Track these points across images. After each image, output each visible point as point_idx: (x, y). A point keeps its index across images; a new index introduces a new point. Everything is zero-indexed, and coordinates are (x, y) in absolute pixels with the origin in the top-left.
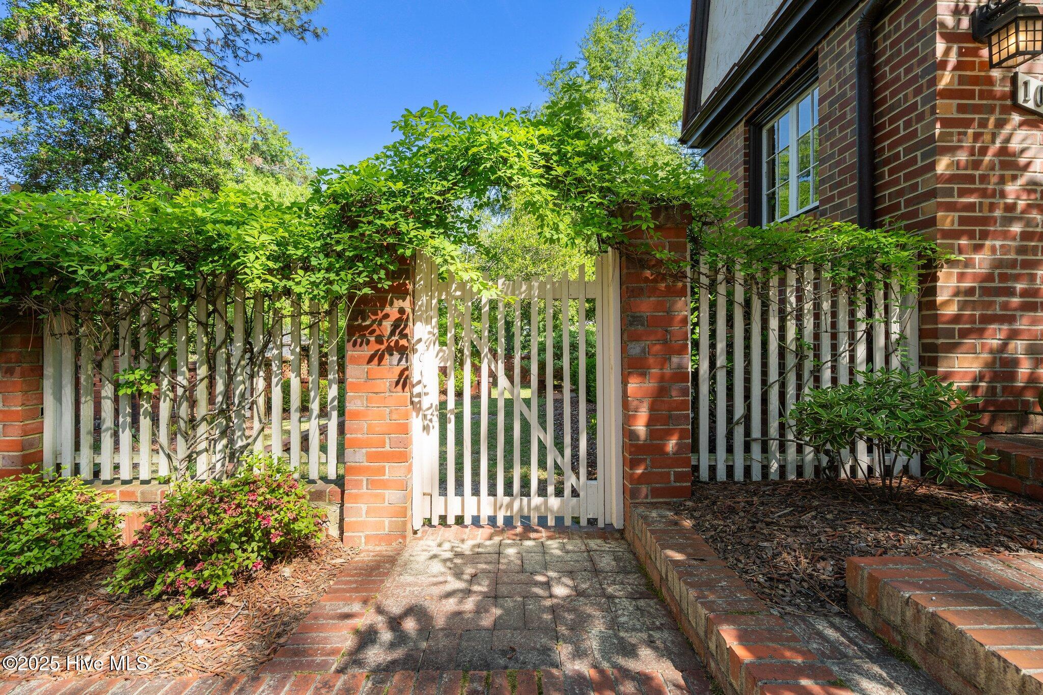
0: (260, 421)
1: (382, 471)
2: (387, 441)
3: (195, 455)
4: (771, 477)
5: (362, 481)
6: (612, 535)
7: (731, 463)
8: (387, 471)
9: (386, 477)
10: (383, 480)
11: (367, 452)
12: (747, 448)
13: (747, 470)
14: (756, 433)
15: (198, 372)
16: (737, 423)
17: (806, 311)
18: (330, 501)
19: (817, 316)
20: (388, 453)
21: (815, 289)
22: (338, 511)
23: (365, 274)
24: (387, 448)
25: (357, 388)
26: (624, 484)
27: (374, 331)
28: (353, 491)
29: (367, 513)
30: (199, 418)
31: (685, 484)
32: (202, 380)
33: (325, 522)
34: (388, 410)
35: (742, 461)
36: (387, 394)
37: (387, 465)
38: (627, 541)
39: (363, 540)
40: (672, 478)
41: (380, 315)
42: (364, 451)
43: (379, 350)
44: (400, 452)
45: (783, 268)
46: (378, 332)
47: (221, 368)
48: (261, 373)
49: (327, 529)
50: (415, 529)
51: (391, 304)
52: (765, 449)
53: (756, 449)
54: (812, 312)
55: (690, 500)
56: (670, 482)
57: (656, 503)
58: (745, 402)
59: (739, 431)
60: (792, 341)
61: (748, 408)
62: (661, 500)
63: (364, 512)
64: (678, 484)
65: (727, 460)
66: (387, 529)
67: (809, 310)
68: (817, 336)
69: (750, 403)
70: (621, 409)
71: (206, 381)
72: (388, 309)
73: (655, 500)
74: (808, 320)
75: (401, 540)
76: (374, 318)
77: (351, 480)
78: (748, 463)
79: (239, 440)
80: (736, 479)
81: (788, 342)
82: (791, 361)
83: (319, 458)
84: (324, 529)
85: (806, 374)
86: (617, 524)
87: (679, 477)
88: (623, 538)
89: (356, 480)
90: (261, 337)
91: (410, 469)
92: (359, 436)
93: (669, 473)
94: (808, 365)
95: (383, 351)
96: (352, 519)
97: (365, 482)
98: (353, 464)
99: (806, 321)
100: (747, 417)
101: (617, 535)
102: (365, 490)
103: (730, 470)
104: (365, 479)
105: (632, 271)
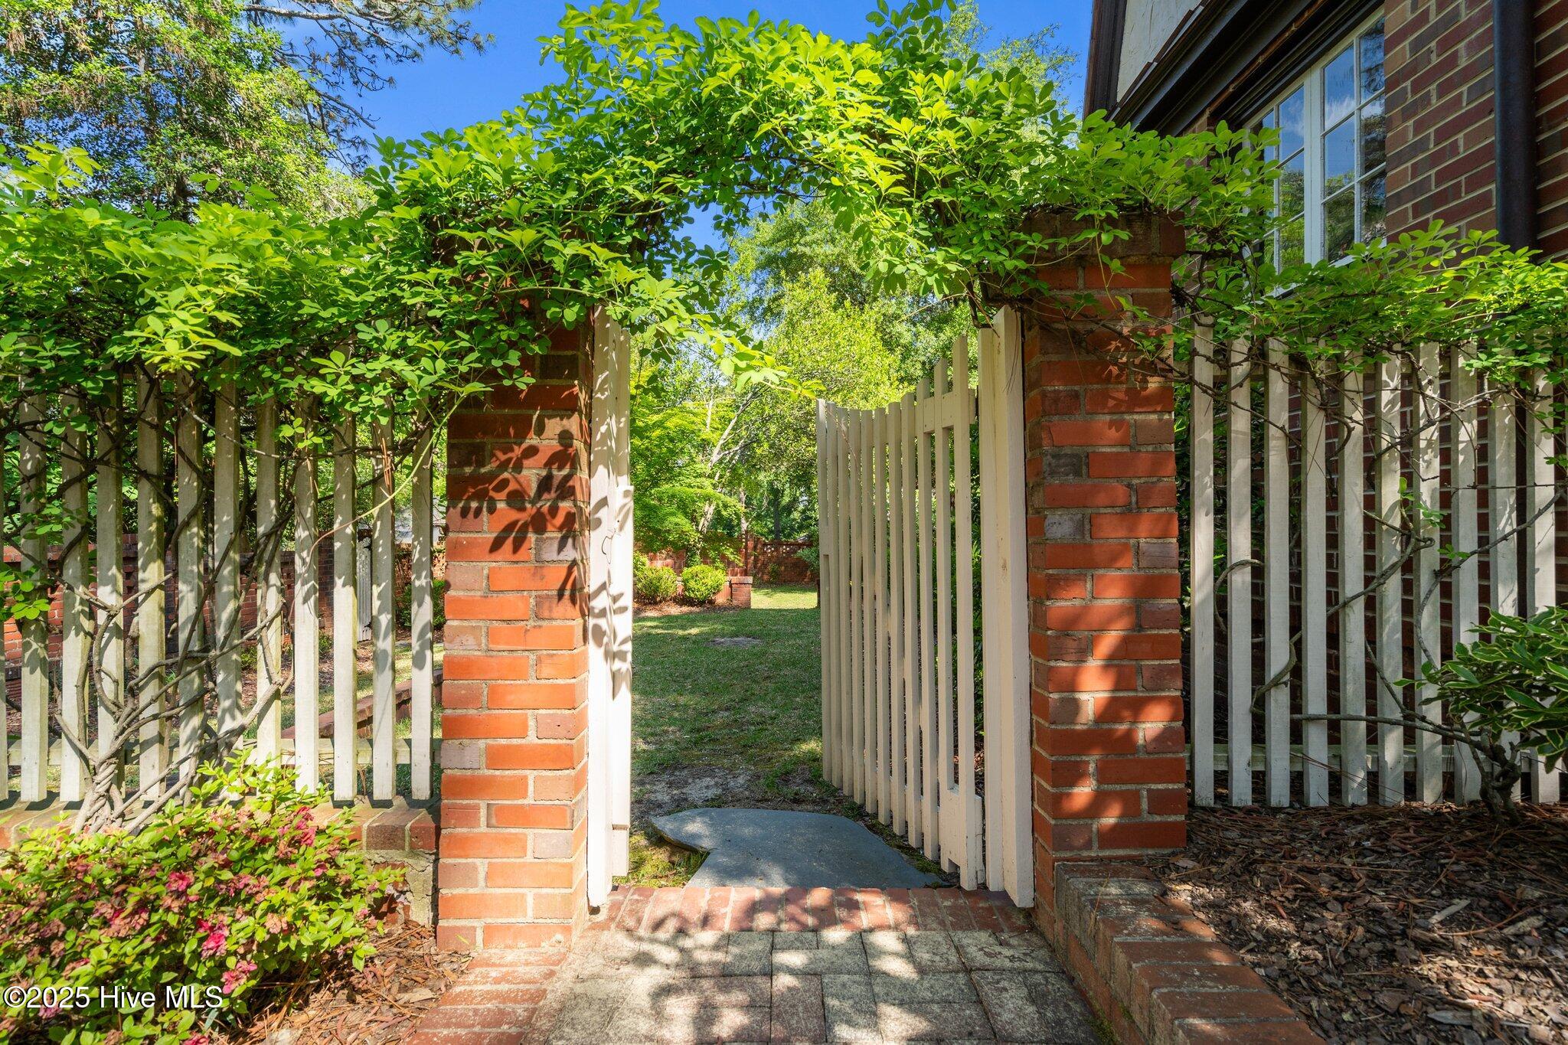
0: (270, 679)
1: (519, 787)
2: (532, 723)
3: (137, 749)
4: (1351, 799)
5: (477, 808)
6: (1008, 917)
7: (1260, 768)
8: (531, 788)
9: (529, 801)
10: (522, 806)
11: (488, 748)
12: (1296, 735)
13: (1297, 782)
14: (1316, 703)
15: (141, 575)
16: (1276, 683)
17: (1423, 444)
18: (412, 847)
19: (1446, 456)
20: (534, 748)
21: (1443, 395)
22: (430, 869)
23: (475, 355)
24: (532, 738)
25: (466, 610)
26: (1034, 812)
27: (505, 483)
28: (459, 830)
29: (487, 877)
30: (141, 672)
31: (1172, 818)
32: (149, 593)
33: (403, 893)
34: (533, 657)
35: (1286, 763)
36: (531, 623)
37: (531, 775)
38: (1042, 935)
39: (479, 936)
40: (1145, 805)
41: (518, 451)
42: (482, 744)
43: (515, 523)
44: (559, 747)
45: (1372, 354)
46: (512, 486)
47: (192, 568)
48: (274, 578)
49: (406, 909)
50: (594, 904)
51: (540, 430)
52: (1334, 737)
53: (1316, 740)
54: (1437, 446)
55: (1185, 854)
56: (1138, 812)
57: (1110, 859)
58: (1291, 636)
59: (1279, 703)
60: (1392, 508)
61: (1298, 648)
62: (1121, 852)
63: (482, 875)
64: (1158, 818)
65: (1253, 761)
66: (530, 913)
67: (1430, 442)
68: (1446, 499)
69: (1300, 639)
70: (1026, 652)
71: (159, 596)
72: (532, 440)
73: (1107, 853)
74: (1429, 463)
75: (559, 937)
76: (503, 457)
77: (454, 807)
78: (1298, 768)
79: (228, 717)
80: (1274, 802)
81: (1385, 511)
82: (1391, 551)
83: (395, 754)
84: (399, 908)
85: (1425, 580)
86: (1021, 895)
87: (1160, 802)
88: (1033, 929)
89: (467, 807)
90: (273, 503)
91: (579, 783)
92: (472, 712)
93: (1136, 795)
94: (1429, 559)
95: (525, 526)
96: (457, 891)
97: (483, 812)
98: (458, 773)
99: (1423, 465)
100: (1297, 671)
101: (1020, 921)
102: (483, 828)
103: (1260, 781)
104: (483, 804)
105: (1054, 358)
